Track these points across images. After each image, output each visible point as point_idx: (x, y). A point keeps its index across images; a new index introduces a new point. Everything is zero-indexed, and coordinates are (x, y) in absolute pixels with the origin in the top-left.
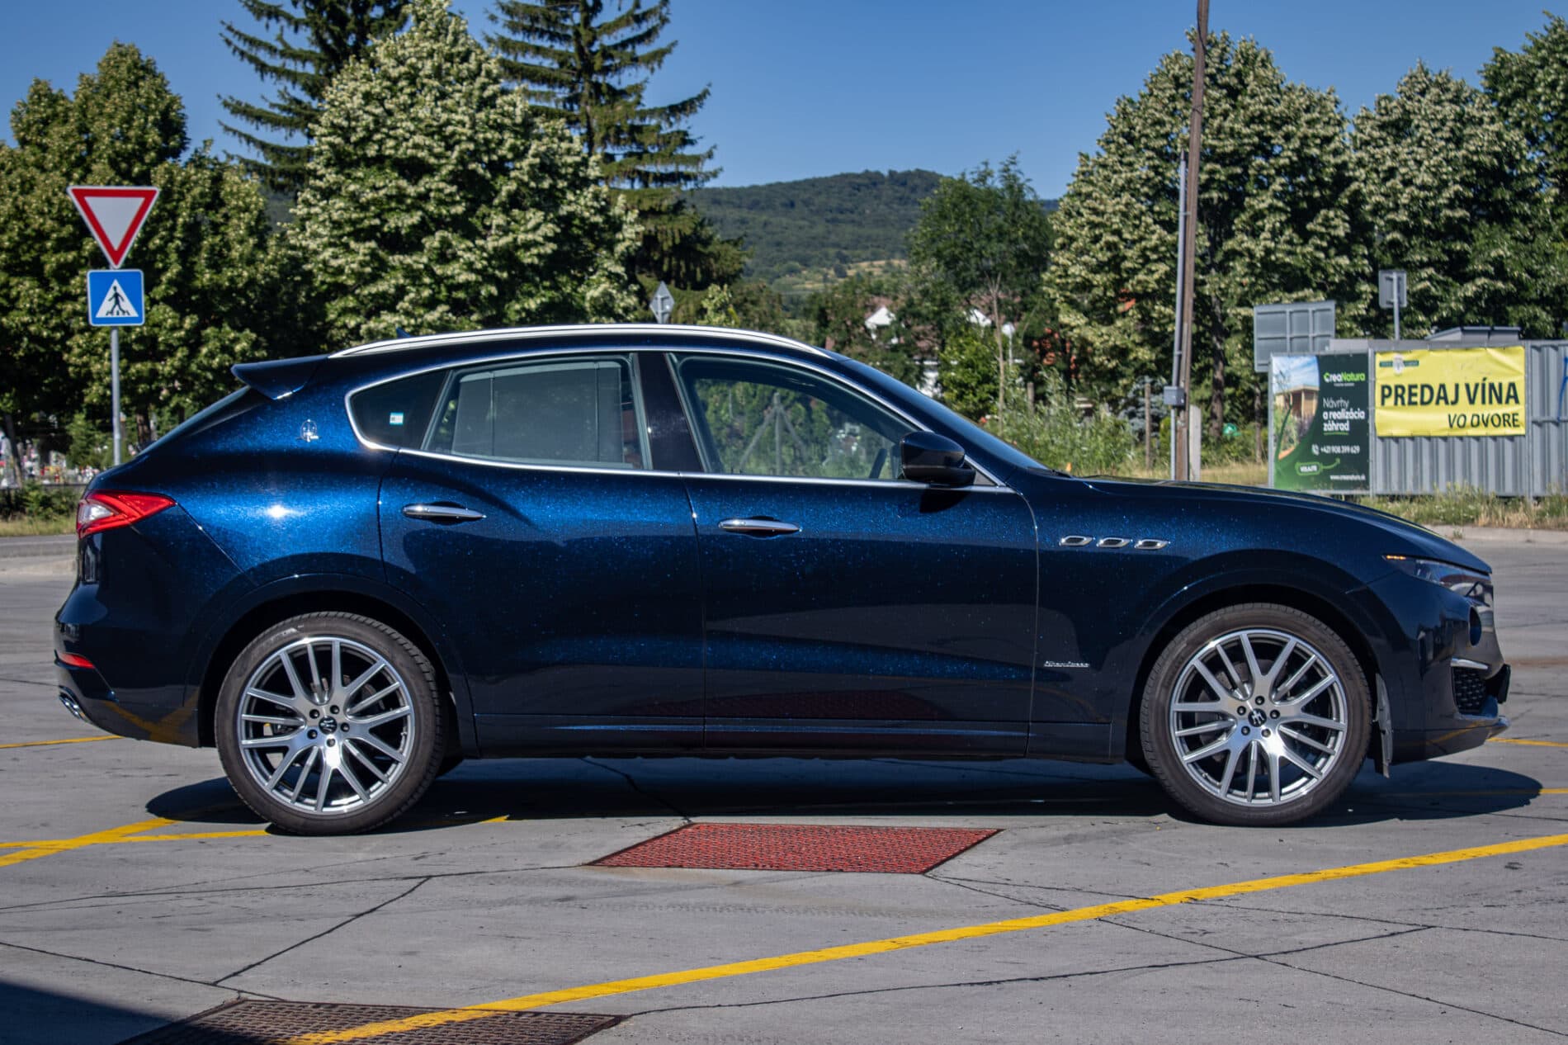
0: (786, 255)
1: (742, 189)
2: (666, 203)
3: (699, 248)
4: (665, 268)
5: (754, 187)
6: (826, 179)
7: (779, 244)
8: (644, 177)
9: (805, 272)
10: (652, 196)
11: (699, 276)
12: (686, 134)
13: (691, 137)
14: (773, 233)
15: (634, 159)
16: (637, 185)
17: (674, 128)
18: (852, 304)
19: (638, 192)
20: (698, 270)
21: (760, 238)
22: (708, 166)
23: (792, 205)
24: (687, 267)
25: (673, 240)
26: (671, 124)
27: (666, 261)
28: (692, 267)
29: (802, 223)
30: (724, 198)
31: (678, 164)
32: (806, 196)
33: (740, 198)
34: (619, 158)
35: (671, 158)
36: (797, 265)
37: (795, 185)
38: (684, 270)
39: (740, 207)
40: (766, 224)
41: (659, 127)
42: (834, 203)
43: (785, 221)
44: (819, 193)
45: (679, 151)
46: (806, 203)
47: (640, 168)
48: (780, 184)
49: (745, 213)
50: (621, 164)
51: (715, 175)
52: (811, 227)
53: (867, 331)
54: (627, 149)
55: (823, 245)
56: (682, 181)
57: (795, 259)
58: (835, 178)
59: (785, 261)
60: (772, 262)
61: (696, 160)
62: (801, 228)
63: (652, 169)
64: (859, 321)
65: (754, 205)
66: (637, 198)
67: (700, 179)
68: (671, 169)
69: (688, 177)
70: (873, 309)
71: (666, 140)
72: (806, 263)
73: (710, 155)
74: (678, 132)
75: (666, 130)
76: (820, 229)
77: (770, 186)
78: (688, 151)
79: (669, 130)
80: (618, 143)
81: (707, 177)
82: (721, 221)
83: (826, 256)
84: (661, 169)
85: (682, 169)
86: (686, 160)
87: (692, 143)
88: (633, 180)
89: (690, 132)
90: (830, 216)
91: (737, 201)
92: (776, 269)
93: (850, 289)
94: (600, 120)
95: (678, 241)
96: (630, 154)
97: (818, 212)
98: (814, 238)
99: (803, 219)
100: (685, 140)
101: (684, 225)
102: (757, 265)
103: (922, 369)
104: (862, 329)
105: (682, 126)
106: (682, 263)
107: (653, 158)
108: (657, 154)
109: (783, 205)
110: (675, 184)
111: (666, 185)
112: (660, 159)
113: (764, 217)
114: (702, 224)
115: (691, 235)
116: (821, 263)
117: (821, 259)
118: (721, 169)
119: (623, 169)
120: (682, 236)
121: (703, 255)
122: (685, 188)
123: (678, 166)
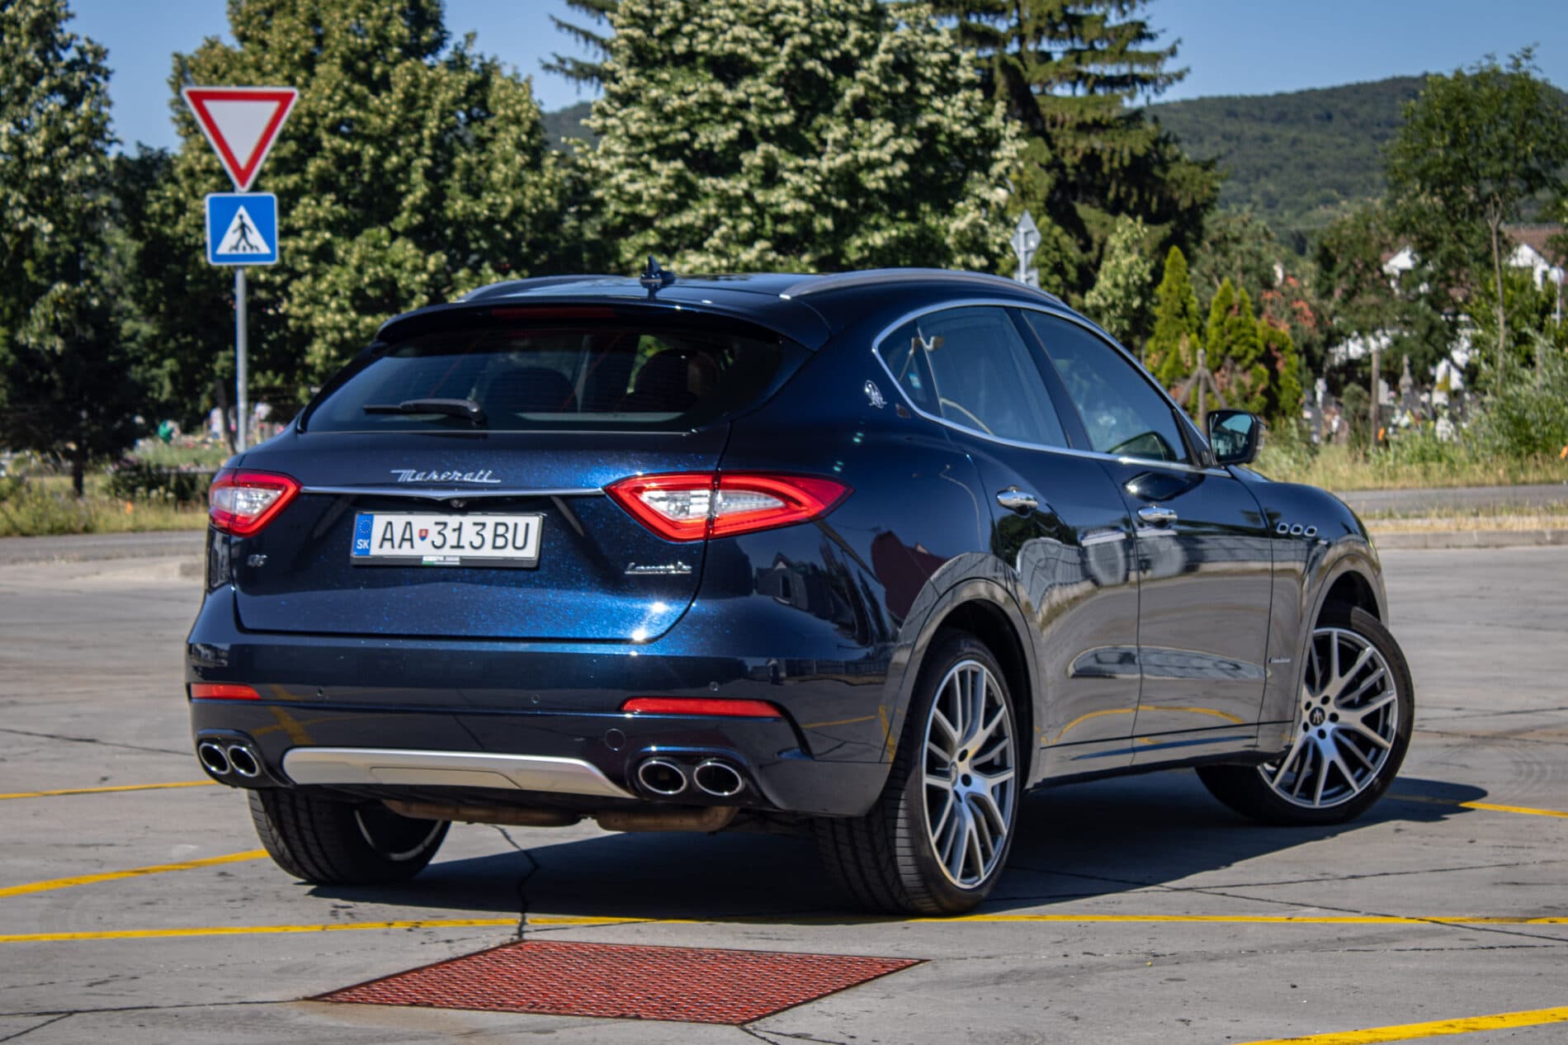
0: (1319, 182)
1: (1266, 98)
2: (1114, 114)
3: (1157, 171)
4: (1111, 195)
5: (1280, 96)
6: (1373, 85)
7: (1310, 167)
8: (1082, 77)
9: (1344, 203)
10: (1098, 104)
11: (1154, 206)
12: (1142, 25)
13: (1150, 30)
14: (1303, 154)
15: (1072, 58)
16: (1080, 91)
17: (1127, 19)
18: (1366, 242)
19: (1080, 100)
20: (1155, 200)
21: (1287, 159)
22: (1169, 66)
23: (1329, 117)
24: (1141, 196)
25: (1121, 163)
26: (1124, 13)
27: (1113, 186)
28: (1147, 196)
29: (1341, 140)
31: (1132, 64)
32: (1345, 106)
33: (1263, 109)
34: (1057, 57)
35: (1122, 55)
36: (1335, 193)
37: (1332, 92)
38: (1135, 199)
39: (1261, 120)
40: (1295, 142)
41: (1104, 18)
42: (1383, 114)
43: (1319, 138)
44: (1364, 102)
45: (1131, 48)
46: (1347, 115)
47: (1084, 69)
48: (1313, 91)
49: (1269, 129)
50: (1059, 65)
51: (1180, 76)
52: (1353, 145)
54: (1067, 45)
55: (1368, 168)
56: (1138, 86)
57: (1332, 187)
58: (1386, 83)
59: (1318, 188)
60: (1302, 189)
61: (1156, 58)
62: (1339, 146)
63: (1093, 69)
64: (1374, 265)
65: (1281, 118)
66: (1078, 107)
67: (1160, 82)
68: (1124, 70)
69: (1144, 81)
70: (1394, 252)
71: (1118, 32)
72: (1345, 191)
73: (1173, 52)
74: (1133, 23)
75: (1114, 19)
76: (1363, 149)
77: (1301, 94)
78: (1146, 47)
79: (1122, 21)
80: (1054, 36)
81: (1171, 79)
82: (1238, 139)
83: (1372, 181)
84: (1110, 70)
85: (1138, 69)
86: (1143, 58)
87: (1151, 37)
88: (1074, 84)
89: (1149, 23)
90: (1377, 131)
91: (1257, 112)
92: (1308, 198)
93: (1361, 223)
94: (1032, 8)
95: (1127, 162)
96: (1072, 51)
97: (1362, 126)
98: (1358, 159)
99: (1343, 134)
100: (1140, 32)
101: (1136, 143)
102: (1283, 194)
103: (1455, 325)
104: (1377, 274)
105: (1137, 15)
106: (1135, 191)
107: (1097, 56)
108: (1103, 52)
109: (1318, 117)
110: (1127, 90)
111: (1117, 92)
112: (1107, 58)
113: (1292, 133)
114: (1166, 141)
115: (1148, 155)
116: (1364, 191)
117: (1365, 186)
118: (1188, 70)
119: (1061, 70)
120: (1133, 156)
121: (1162, 182)
122: (1139, 100)
123: (1131, 67)
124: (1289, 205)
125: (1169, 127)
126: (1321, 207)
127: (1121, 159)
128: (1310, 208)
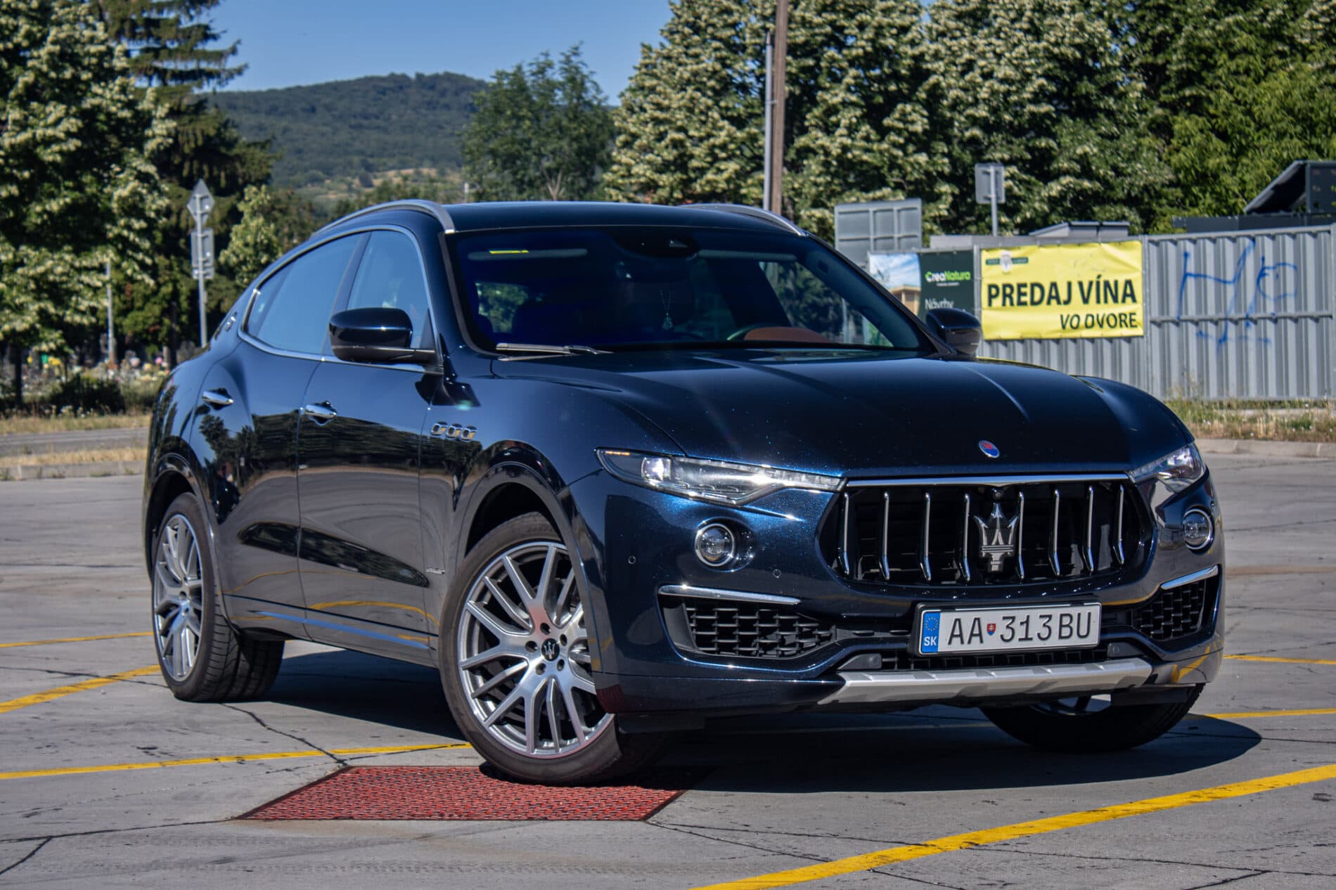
0: (307, 164)
1: (259, 93)
2: (186, 101)
3: (223, 150)
4: (185, 173)
5: (272, 92)
6: (349, 83)
7: (299, 151)
8: (162, 74)
9: (328, 182)
10: (171, 94)
11: (223, 182)
12: (207, 27)
13: (213, 32)
14: (292, 140)
15: (151, 55)
16: (156, 83)
17: (195, 22)
20: (223, 174)
22: (231, 63)
23: (313, 110)
24: (210, 171)
25: (196, 142)
26: (191, 18)
27: (187, 165)
28: (216, 172)
29: (324, 129)
30: (240, 103)
31: (199, 60)
32: (328, 100)
33: (257, 103)
34: (135, 54)
35: (191, 54)
36: (320, 173)
37: (316, 89)
39: (257, 112)
40: (285, 130)
41: (178, 21)
42: (358, 108)
43: (306, 127)
44: (342, 97)
45: (200, 47)
46: (328, 108)
47: (158, 64)
48: (299, 88)
49: (263, 119)
50: (137, 61)
51: (239, 72)
52: (334, 134)
54: (144, 44)
55: (347, 153)
56: (204, 78)
57: (318, 168)
58: (359, 82)
59: (306, 170)
60: (293, 171)
61: (219, 56)
62: (323, 135)
63: (170, 65)
65: (272, 111)
67: (223, 76)
68: (192, 66)
69: (210, 75)
71: (187, 34)
72: (329, 172)
73: (234, 51)
74: (199, 26)
75: (186, 23)
76: (343, 136)
77: (289, 90)
78: (211, 46)
79: (189, 24)
80: (133, 36)
81: (231, 74)
83: (350, 164)
84: (180, 66)
85: (204, 65)
86: (208, 56)
87: (215, 37)
88: (150, 78)
89: (212, 25)
90: (353, 122)
91: (253, 106)
92: (298, 177)
94: (114, 12)
95: (200, 142)
96: (146, 50)
97: (341, 118)
98: (338, 146)
99: (325, 125)
100: (206, 34)
101: (206, 125)
105: (203, 19)
106: (205, 168)
107: (171, 54)
108: (176, 50)
109: (304, 110)
110: (196, 82)
111: (186, 83)
112: (179, 55)
113: (284, 122)
114: (227, 126)
115: (215, 137)
116: (345, 172)
117: (345, 167)
118: (246, 66)
119: (140, 66)
120: (206, 138)
121: (227, 157)
122: (208, 88)
123: (199, 63)
125: (228, 114)
126: (309, 185)
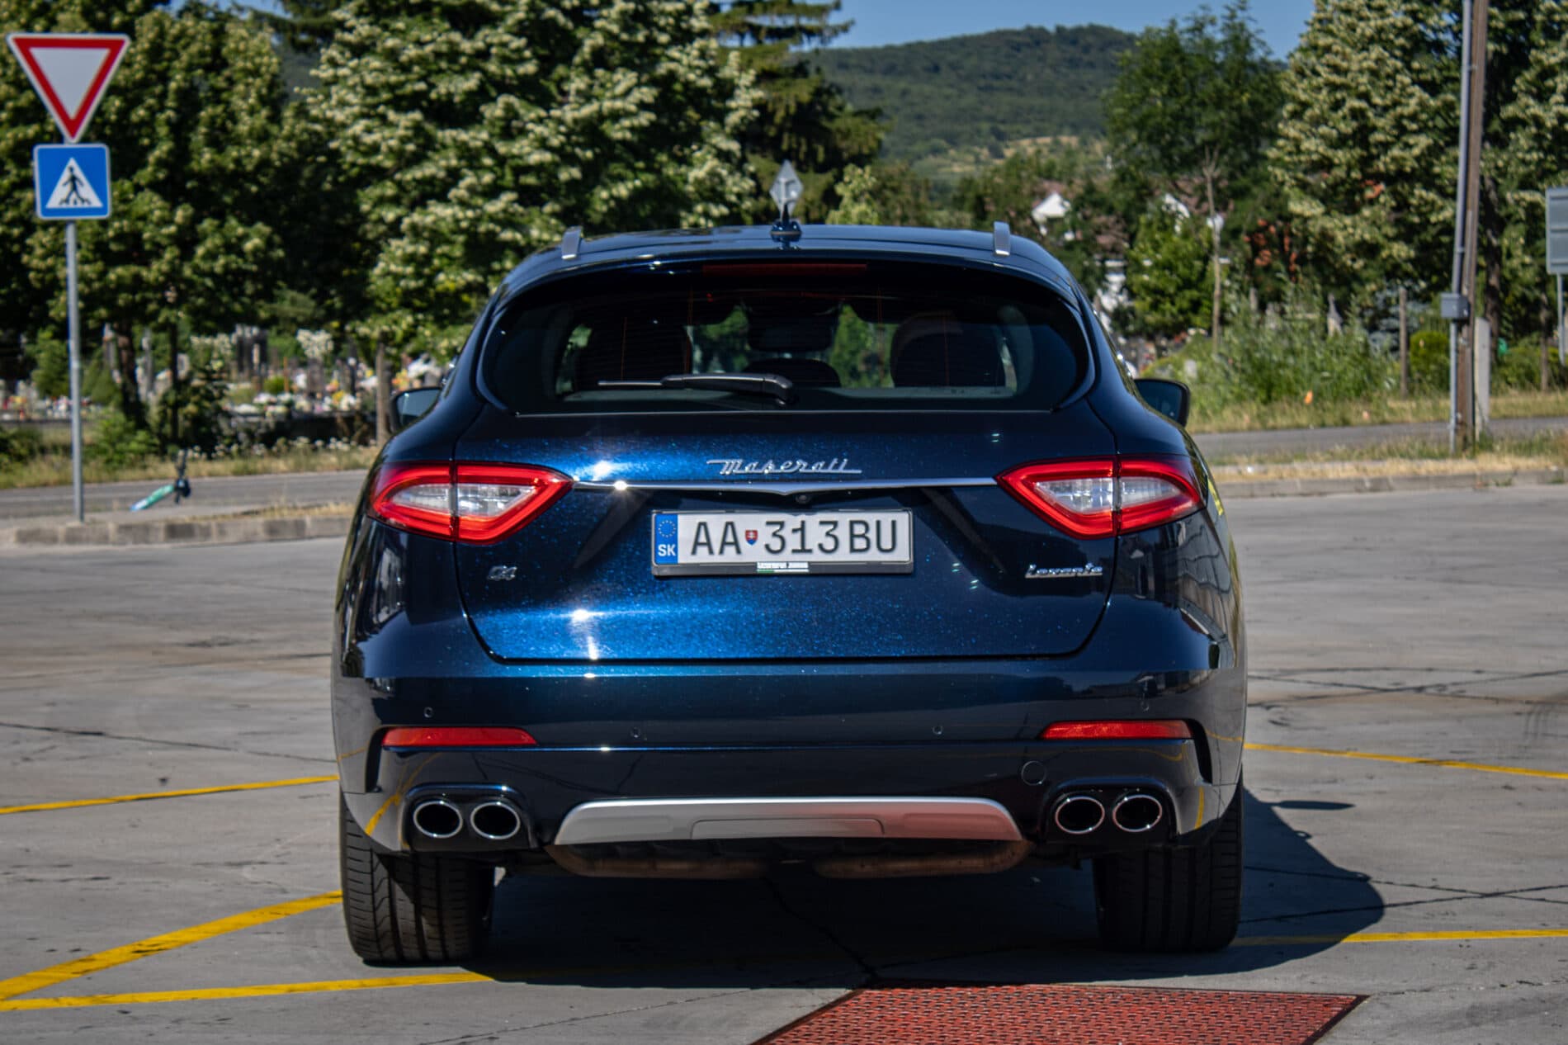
0: (928, 131)
1: (875, 50)
2: (783, 64)
3: (825, 123)
5: (889, 49)
6: (978, 38)
7: (920, 117)
8: (755, 30)
9: (952, 152)
10: (766, 55)
11: (823, 156)
14: (912, 104)
15: (743, 10)
16: (748, 42)
18: (1016, 190)
19: (749, 51)
20: (822, 149)
21: (898, 110)
22: (834, 19)
23: (936, 69)
24: (809, 144)
25: (789, 111)
27: (786, 137)
28: (815, 146)
29: (949, 91)
30: (853, 61)
31: (798, 16)
32: (952, 57)
33: (872, 61)
34: (725, 9)
35: (788, 8)
36: (943, 143)
37: (941, 45)
38: (804, 148)
39: (872, 71)
40: (904, 93)
42: (988, 66)
43: (928, 89)
44: (969, 55)
46: (954, 67)
47: (753, 21)
48: (921, 44)
49: (879, 80)
50: (728, 16)
51: (845, 29)
52: (960, 96)
53: (1035, 224)
55: (975, 119)
56: (805, 38)
57: (941, 137)
58: (989, 36)
59: (927, 139)
60: (912, 139)
61: (820, 11)
62: (948, 97)
63: (765, 21)
64: (1025, 213)
65: (890, 70)
67: (827, 33)
68: (791, 22)
69: (810, 33)
70: (1043, 196)
72: (953, 140)
73: (837, 6)
76: (970, 100)
77: (909, 47)
81: (837, 31)
82: (853, 89)
83: (978, 131)
84: (778, 22)
85: (804, 22)
86: (808, 11)
88: (742, 36)
90: (982, 83)
91: (868, 65)
92: (918, 147)
93: (1013, 171)
95: (793, 110)
96: (741, 3)
97: (968, 78)
98: (963, 110)
99: (951, 86)
101: (802, 91)
102: (895, 143)
103: (1105, 270)
104: (1028, 222)
106: (803, 141)
107: (767, 8)
108: (772, 4)
109: (926, 69)
110: (794, 41)
111: (782, 42)
112: (774, 10)
113: (902, 84)
114: (829, 92)
115: (811, 104)
116: (972, 141)
117: (972, 136)
118: (852, 23)
119: (730, 23)
120: (799, 105)
121: (827, 131)
122: (808, 46)
123: (798, 19)
124: (899, 154)
125: (833, 77)
126: (931, 156)
127: (787, 107)
128: (919, 158)
